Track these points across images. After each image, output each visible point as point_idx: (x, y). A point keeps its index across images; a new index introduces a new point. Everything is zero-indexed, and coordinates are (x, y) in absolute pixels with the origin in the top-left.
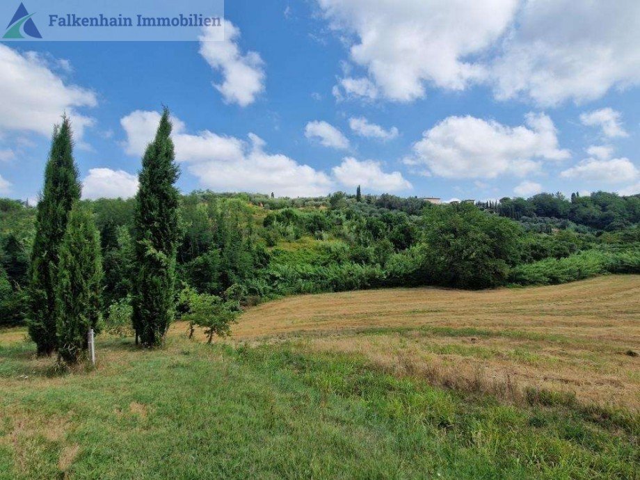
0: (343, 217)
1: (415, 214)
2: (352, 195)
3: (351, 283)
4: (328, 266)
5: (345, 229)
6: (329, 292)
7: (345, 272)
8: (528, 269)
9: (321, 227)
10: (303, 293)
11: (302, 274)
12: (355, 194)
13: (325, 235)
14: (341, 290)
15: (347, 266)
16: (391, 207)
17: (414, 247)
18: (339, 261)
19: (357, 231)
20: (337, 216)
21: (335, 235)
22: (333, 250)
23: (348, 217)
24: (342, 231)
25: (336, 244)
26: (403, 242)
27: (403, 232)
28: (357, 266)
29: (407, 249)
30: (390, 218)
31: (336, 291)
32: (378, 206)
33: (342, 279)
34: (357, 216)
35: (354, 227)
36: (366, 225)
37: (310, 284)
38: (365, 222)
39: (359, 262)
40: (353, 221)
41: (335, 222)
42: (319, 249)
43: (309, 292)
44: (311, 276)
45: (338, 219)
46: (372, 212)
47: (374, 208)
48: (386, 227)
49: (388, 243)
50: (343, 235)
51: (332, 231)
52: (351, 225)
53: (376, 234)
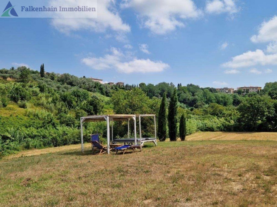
0: (38, 90)
1: (91, 91)
2: (35, 70)
3: (66, 140)
4: (47, 128)
6: (51, 147)
7: (61, 132)
9: (23, 98)
10: (31, 149)
11: (28, 135)
12: (39, 71)
13: (28, 104)
14: (59, 145)
15: (61, 129)
16: (71, 84)
18: (53, 124)
19: (54, 101)
20: (31, 89)
21: (35, 105)
22: (40, 116)
23: (42, 90)
24: (41, 102)
26: (92, 111)
27: (91, 105)
28: (66, 128)
30: (79, 94)
31: (55, 146)
32: (61, 83)
33: (60, 137)
34: (48, 90)
35: (50, 99)
36: (60, 97)
37: (36, 142)
38: (58, 95)
39: (68, 125)
40: (47, 94)
41: (31, 93)
42: (29, 116)
43: (35, 148)
44: (35, 136)
45: (33, 91)
46: (58, 88)
47: (59, 84)
48: (76, 100)
49: (84, 112)
50: (43, 105)
51: (31, 101)
52: (47, 97)
53: (70, 105)
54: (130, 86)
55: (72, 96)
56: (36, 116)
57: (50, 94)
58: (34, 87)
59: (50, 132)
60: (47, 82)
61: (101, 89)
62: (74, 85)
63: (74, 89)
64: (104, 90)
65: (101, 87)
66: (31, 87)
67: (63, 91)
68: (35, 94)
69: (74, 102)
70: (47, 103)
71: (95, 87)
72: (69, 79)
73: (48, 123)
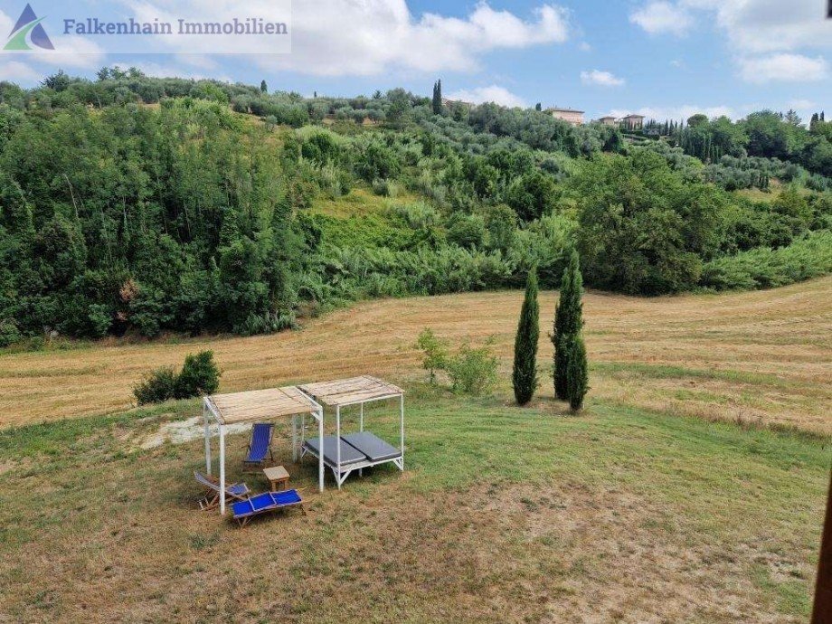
0: (417, 149)
1: (543, 147)
2: (423, 96)
3: (456, 281)
4: (416, 251)
5: (427, 177)
6: (422, 295)
7: (445, 262)
8: (729, 265)
9: (383, 172)
10: (380, 296)
11: (376, 265)
12: (431, 97)
13: (392, 187)
14: (439, 293)
15: (447, 253)
16: (498, 131)
17: (548, 218)
18: (432, 242)
19: (448, 182)
20: (405, 149)
21: (407, 188)
22: (411, 218)
23: (427, 152)
24: (421, 180)
25: (417, 207)
26: (531, 208)
27: (530, 190)
28: (462, 251)
29: (536, 221)
30: (505, 159)
31: (431, 293)
32: (476, 126)
33: (441, 273)
34: (441, 150)
35: (442, 174)
36: (463, 170)
37: (391, 282)
38: (459, 163)
39: (466, 245)
40: (437, 160)
41: (404, 159)
42: (389, 216)
43: (390, 294)
44: (391, 268)
45: (408, 154)
46: (466, 141)
47: (469, 134)
48: (498, 176)
49: (508, 210)
50: (424, 188)
51: (401, 177)
52: (435, 168)
53: (482, 190)
54: (660, 127)
55: (488, 167)
56: (404, 216)
57: (444, 161)
58: (413, 141)
59: (423, 260)
60: (443, 126)
61: (570, 142)
62: (506, 134)
63: (501, 145)
64: (580, 142)
65: (572, 135)
66: (406, 142)
67: (476, 151)
68: (413, 160)
69: (491, 182)
70: (433, 184)
71: (555, 138)
72: (494, 118)
73: (422, 239)
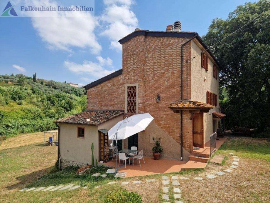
0: (31, 92)
1: (68, 93)
2: (29, 77)
3: (49, 127)
4: (36, 120)
5: (35, 100)
6: (39, 132)
7: (46, 122)
9: (20, 98)
10: (25, 133)
11: (23, 124)
12: (32, 77)
13: (23, 102)
14: (44, 131)
15: (46, 120)
16: (55, 88)
17: (72, 111)
18: (41, 117)
19: (42, 101)
20: (26, 91)
21: (28, 103)
22: (32, 111)
23: (34, 92)
24: (33, 101)
25: (34, 108)
26: (68, 108)
27: (67, 104)
28: (50, 119)
29: (69, 111)
30: (59, 96)
31: (42, 131)
32: (48, 86)
33: (44, 125)
34: (39, 92)
35: (40, 99)
36: (47, 98)
37: (28, 128)
38: (45, 96)
39: (51, 117)
40: (38, 95)
41: (26, 94)
42: (24, 111)
43: (28, 132)
44: (28, 125)
45: (27, 93)
46: (46, 90)
47: (46, 88)
48: (58, 100)
49: (62, 108)
50: (34, 103)
51: (26, 100)
52: (37, 97)
53: (53, 103)
55: (54, 97)
56: (29, 111)
57: (40, 95)
58: (28, 89)
59: (39, 122)
60: (38, 86)
61: (76, 92)
62: (57, 89)
63: (56, 92)
64: (78, 92)
65: (76, 90)
66: (26, 89)
67: (49, 93)
68: (29, 95)
69: (56, 101)
70: (37, 102)
71: (72, 91)
72: (54, 84)
73: (37, 116)
